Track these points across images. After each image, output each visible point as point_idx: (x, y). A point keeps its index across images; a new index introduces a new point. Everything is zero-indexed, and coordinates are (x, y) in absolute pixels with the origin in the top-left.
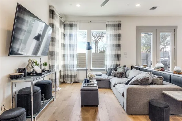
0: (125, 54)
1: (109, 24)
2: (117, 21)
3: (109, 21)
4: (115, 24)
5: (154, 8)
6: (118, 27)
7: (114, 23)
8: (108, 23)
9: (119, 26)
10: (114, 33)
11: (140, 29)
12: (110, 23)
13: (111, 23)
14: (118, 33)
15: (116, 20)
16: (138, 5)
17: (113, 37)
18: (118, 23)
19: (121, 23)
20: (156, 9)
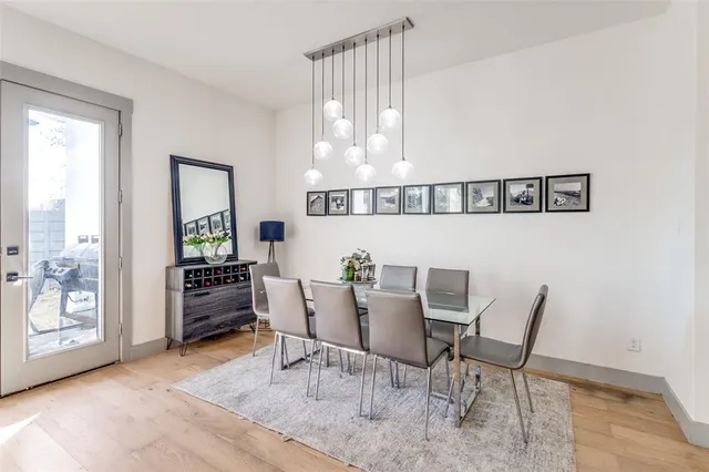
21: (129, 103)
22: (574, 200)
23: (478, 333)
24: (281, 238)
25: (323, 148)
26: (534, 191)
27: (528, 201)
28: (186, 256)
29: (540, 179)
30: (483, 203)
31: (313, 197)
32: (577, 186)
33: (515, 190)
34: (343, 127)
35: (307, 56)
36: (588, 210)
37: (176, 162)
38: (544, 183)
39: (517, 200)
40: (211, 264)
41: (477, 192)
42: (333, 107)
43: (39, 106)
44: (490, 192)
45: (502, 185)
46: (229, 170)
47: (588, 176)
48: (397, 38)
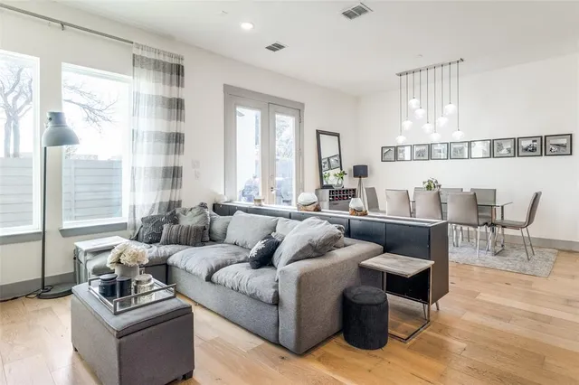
0: (196, 164)
1: (142, 58)
2: (171, 55)
3: (143, 47)
4: (164, 63)
5: (276, 47)
6: (175, 76)
7: (161, 58)
8: (139, 52)
9: (178, 71)
10: (161, 93)
11: (234, 96)
12: (146, 54)
13: (153, 56)
14: (175, 96)
15: (167, 51)
16: (247, 26)
17: (159, 108)
18: (175, 61)
19: (185, 63)
20: (281, 51)
21: (303, 105)
22: (562, 148)
23: (502, 217)
24: (366, 176)
25: (407, 124)
26: (537, 144)
27: (534, 150)
28: (325, 184)
29: (541, 137)
30: (504, 152)
31: (386, 150)
32: (564, 141)
33: (525, 144)
34: (420, 113)
35: (397, 75)
36: (571, 154)
37: (319, 133)
38: (544, 140)
39: (526, 150)
40: (335, 189)
41: (500, 145)
42: (414, 103)
43: (282, 113)
44: (509, 145)
45: (516, 141)
46: (338, 135)
47: (571, 135)
48: (454, 66)
